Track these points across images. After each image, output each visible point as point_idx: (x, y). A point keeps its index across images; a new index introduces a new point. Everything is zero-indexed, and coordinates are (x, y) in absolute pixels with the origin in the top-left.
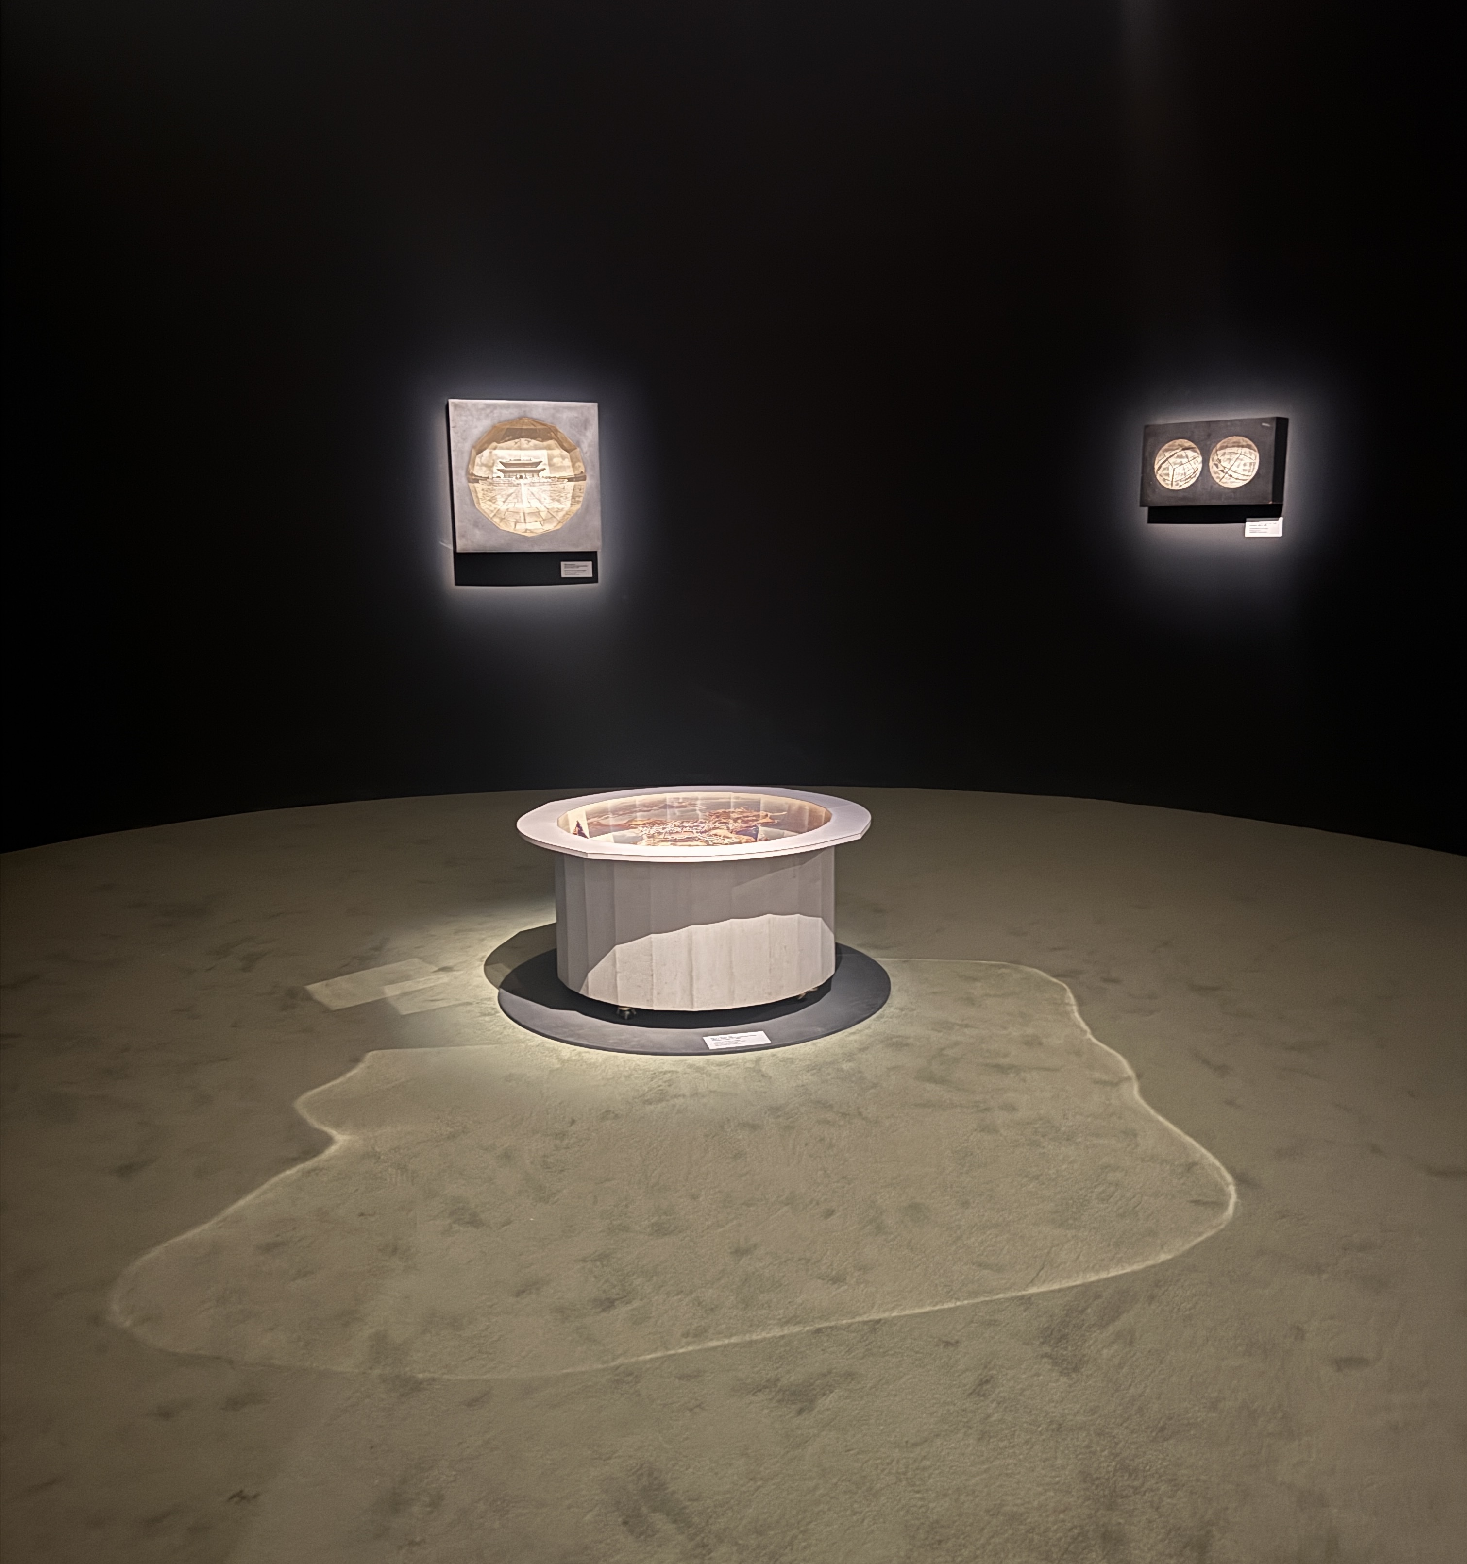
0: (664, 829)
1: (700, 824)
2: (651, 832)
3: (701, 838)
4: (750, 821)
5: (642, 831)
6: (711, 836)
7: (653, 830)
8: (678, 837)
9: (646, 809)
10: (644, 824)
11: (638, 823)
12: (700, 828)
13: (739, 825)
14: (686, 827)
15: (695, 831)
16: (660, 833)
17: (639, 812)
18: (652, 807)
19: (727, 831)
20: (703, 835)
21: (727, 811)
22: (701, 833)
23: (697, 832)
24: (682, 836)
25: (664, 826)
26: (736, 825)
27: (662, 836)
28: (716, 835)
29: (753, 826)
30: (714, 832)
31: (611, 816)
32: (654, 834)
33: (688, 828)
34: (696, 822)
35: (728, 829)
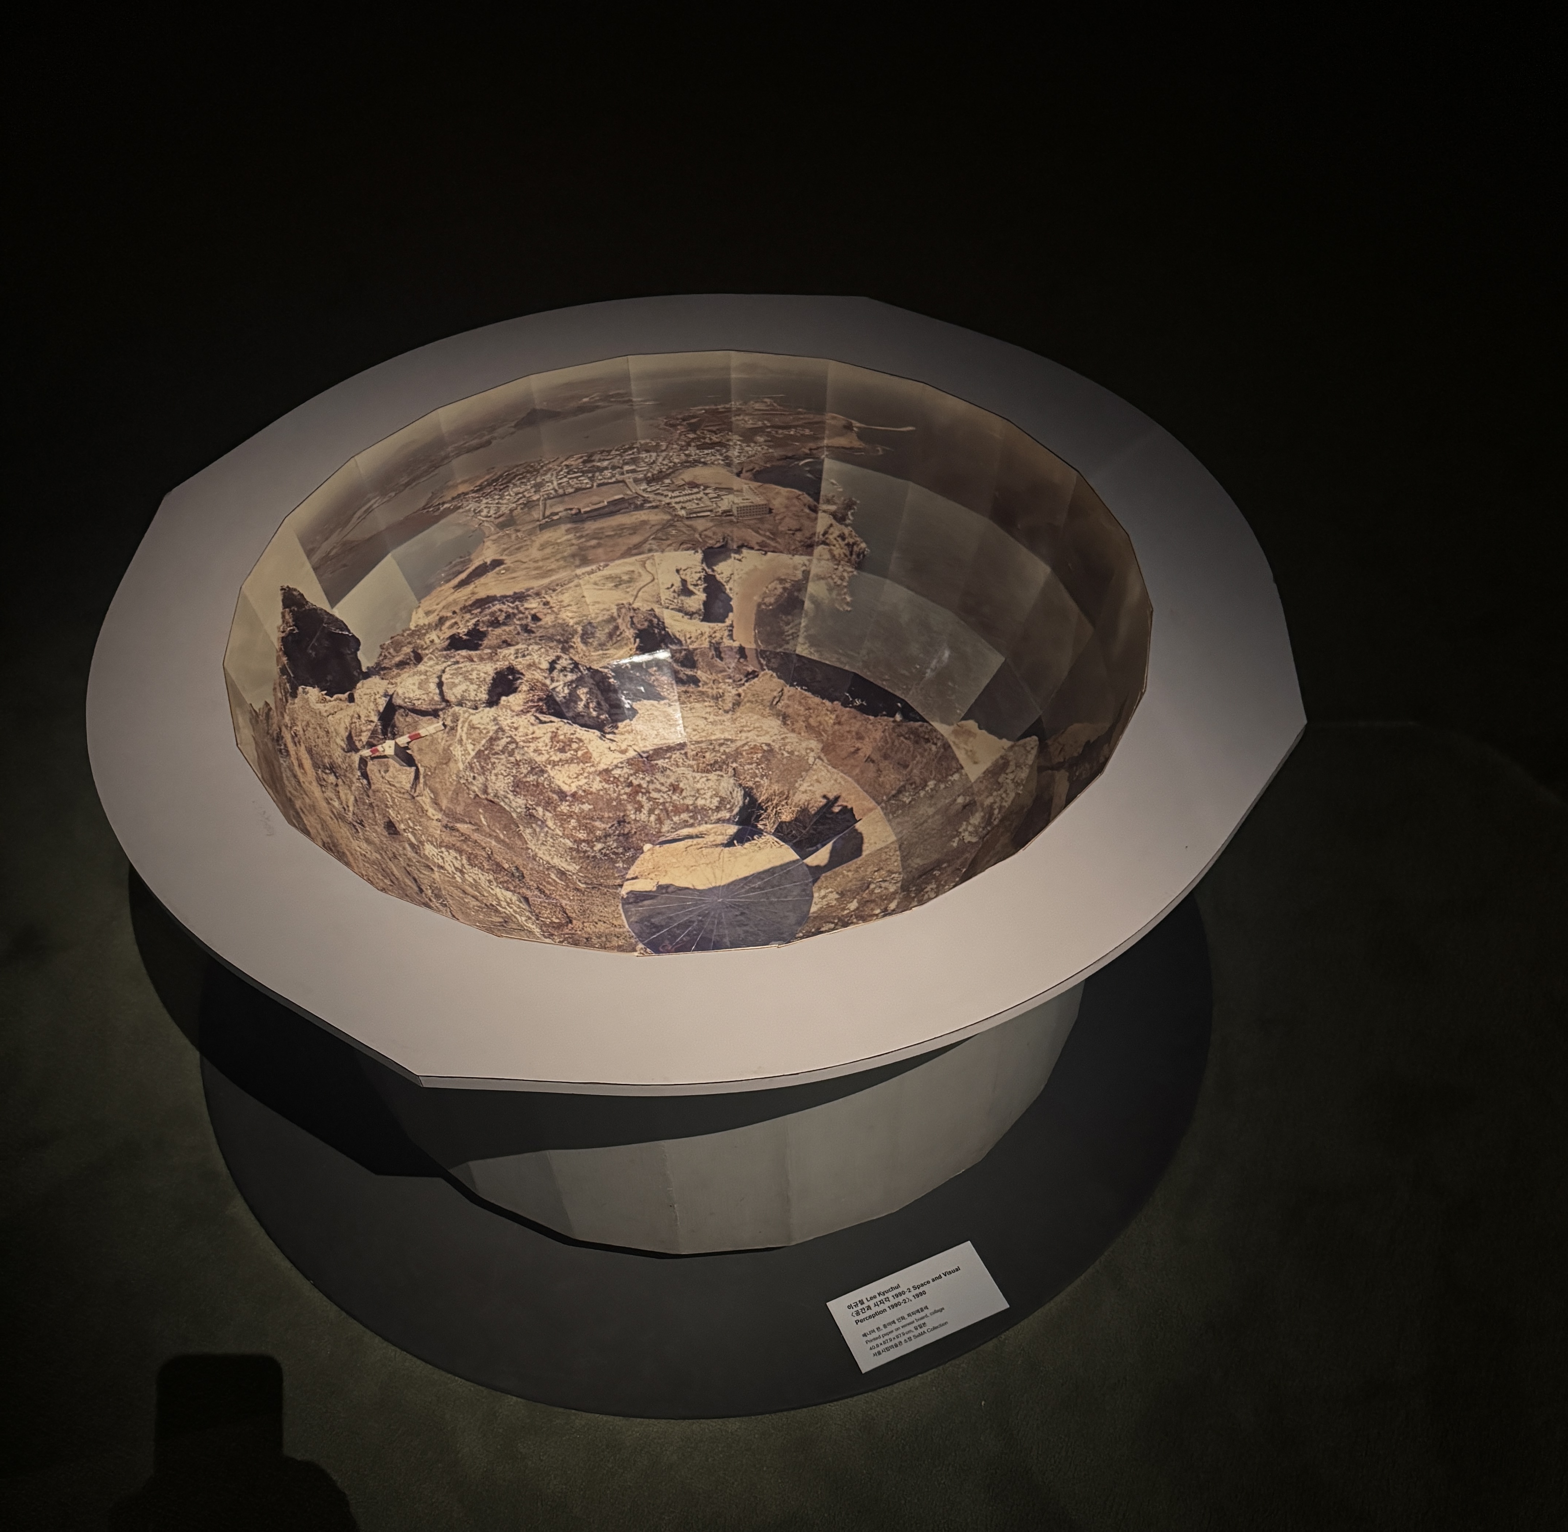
0: (538, 487)
1: (643, 455)
2: (504, 509)
3: (651, 496)
4: (794, 438)
5: (477, 513)
6: (680, 487)
7: (508, 501)
8: (584, 504)
9: (475, 442)
10: (481, 488)
11: (462, 489)
12: (643, 467)
13: (758, 450)
14: (601, 470)
15: (629, 478)
16: (529, 505)
17: (458, 455)
18: (493, 429)
19: (723, 471)
20: (655, 487)
21: (720, 407)
22: (649, 481)
23: (636, 481)
24: (595, 499)
25: (539, 480)
26: (750, 450)
27: (536, 514)
28: (693, 485)
29: (807, 456)
30: (687, 475)
31: (376, 502)
32: (511, 511)
33: (608, 473)
34: (631, 448)
35: (728, 463)
